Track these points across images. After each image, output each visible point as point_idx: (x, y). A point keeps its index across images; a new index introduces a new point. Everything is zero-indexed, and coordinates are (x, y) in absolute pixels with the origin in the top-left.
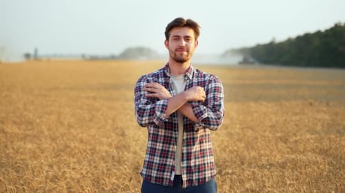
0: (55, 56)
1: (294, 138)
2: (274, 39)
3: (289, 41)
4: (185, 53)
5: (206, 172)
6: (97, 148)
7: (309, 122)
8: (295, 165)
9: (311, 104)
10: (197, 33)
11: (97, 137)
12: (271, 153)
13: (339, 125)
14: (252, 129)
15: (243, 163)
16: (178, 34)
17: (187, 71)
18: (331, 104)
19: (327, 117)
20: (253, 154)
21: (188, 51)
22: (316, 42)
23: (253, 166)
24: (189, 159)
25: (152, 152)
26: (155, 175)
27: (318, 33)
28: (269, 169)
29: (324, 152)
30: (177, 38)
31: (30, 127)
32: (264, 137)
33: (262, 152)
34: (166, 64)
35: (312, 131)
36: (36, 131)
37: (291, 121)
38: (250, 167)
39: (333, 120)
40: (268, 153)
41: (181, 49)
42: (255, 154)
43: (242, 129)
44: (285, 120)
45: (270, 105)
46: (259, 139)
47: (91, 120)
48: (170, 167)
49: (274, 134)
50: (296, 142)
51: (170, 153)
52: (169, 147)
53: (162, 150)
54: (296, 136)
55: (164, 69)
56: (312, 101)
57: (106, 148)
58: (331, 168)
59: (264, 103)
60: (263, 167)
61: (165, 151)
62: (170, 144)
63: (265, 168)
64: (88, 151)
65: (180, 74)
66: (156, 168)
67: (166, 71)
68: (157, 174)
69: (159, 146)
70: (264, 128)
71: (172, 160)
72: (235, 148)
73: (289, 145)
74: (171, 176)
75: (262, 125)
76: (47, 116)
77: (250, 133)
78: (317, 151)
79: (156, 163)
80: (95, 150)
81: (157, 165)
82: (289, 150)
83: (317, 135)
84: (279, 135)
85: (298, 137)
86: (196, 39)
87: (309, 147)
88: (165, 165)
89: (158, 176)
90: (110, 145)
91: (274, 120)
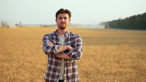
0: (29, 25)
1: (123, 61)
2: (120, 18)
3: (127, 19)
4: (64, 25)
5: (76, 79)
6: (36, 66)
7: (130, 54)
8: (121, 73)
9: (133, 46)
10: (70, 16)
11: (37, 60)
12: (111, 68)
13: (144, 55)
14: (105, 57)
15: (98, 73)
16: (61, 16)
17: (66, 33)
18: (141, 46)
19: (139, 52)
20: (103, 68)
21: (65, 24)
22: (138, 19)
23: (102, 74)
24: (67, 73)
25: (50, 69)
26: (50, 80)
27: (139, 15)
28: (109, 75)
29: (135, 68)
30: (61, 18)
31: (9, 56)
32: (110, 61)
33: (107, 68)
34: (56, 29)
35: (131, 58)
36: (12, 58)
37: (123, 53)
38: (101, 75)
39: (141, 53)
40: (110, 68)
41: (62, 23)
42: (104, 69)
43: (101, 57)
44: (120, 53)
45: (115, 47)
46: (107, 62)
47: (36, 53)
48: (57, 76)
49: (114, 59)
50: (123, 63)
51: (57, 70)
52: (57, 67)
53: (54, 68)
54: (124, 61)
55: (55, 32)
56: (133, 45)
57: (40, 66)
58: (137, 75)
59: (113, 46)
60: (106, 74)
61: (55, 69)
62: (57, 66)
63: (108, 75)
64: (32, 67)
65: (62, 34)
66: (51, 76)
67: (56, 33)
68: (51, 79)
69: (53, 66)
70: (110, 57)
71: (58, 73)
72: (96, 66)
73: (120, 64)
74: (57, 80)
75: (110, 55)
76: (18, 51)
77: (104, 59)
78: (132, 67)
79: (51, 74)
80: (35, 67)
81: (51, 75)
82: (120, 67)
83: (133, 60)
84: (116, 60)
85: (125, 61)
86: (69, 18)
87: (128, 65)
88: (55, 75)
89: (52, 80)
90: (42, 64)
91: (115, 53)
